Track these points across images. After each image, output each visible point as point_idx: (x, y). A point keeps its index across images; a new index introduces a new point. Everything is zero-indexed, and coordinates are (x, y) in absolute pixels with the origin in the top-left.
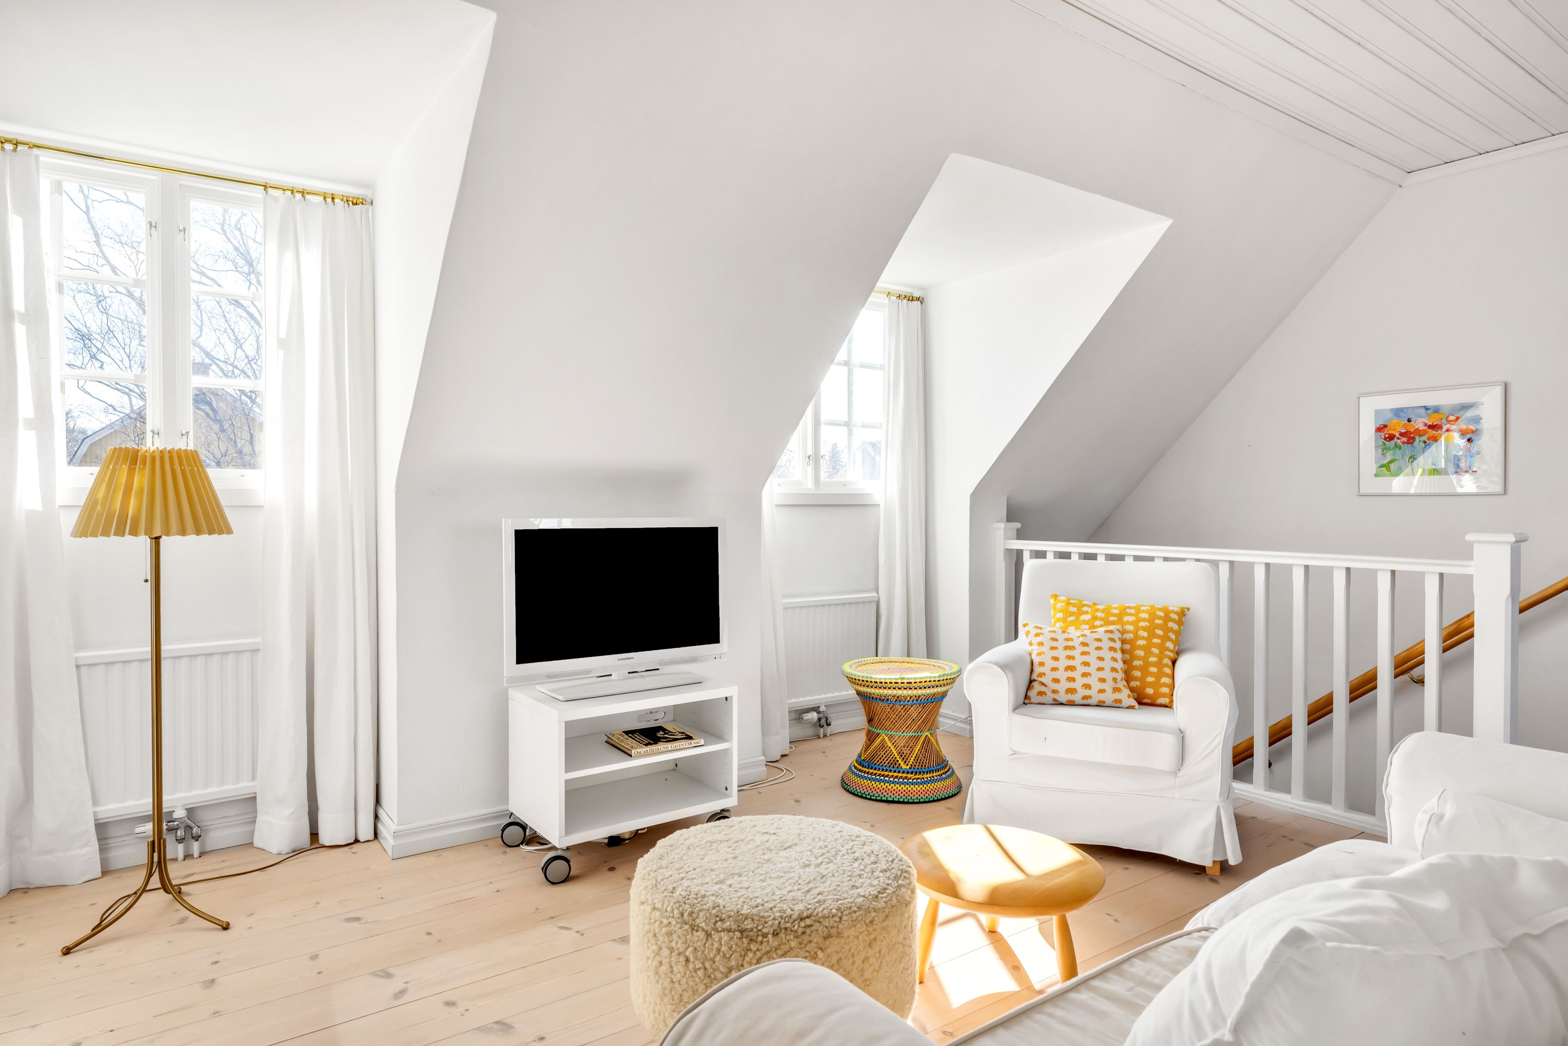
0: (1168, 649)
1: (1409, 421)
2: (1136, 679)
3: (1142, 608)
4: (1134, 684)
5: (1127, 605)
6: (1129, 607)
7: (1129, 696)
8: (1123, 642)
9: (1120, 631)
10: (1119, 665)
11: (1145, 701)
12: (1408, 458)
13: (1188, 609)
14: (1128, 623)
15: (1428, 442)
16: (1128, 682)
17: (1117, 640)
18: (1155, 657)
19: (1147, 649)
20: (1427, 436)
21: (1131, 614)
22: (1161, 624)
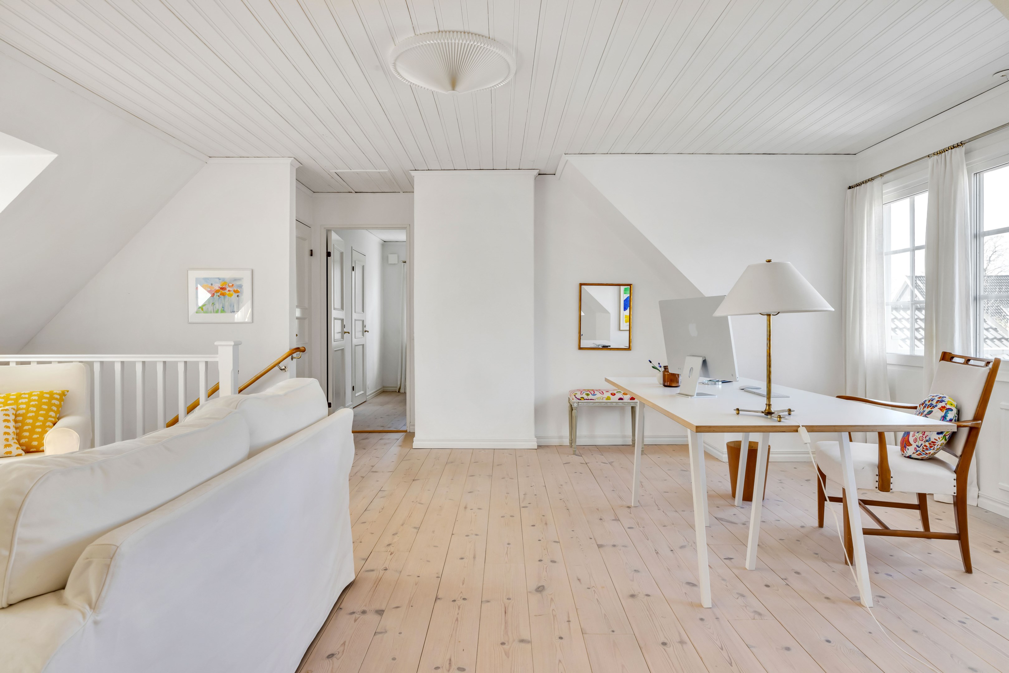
0: (51, 416)
1: (212, 285)
2: (25, 437)
3: (34, 394)
4: (23, 441)
5: (23, 392)
6: (24, 394)
7: (17, 448)
8: (16, 416)
9: (14, 409)
10: (12, 430)
11: (32, 450)
12: (211, 304)
13: (68, 391)
14: (22, 403)
15: (220, 296)
16: (18, 440)
17: (11, 415)
18: (40, 422)
19: (35, 419)
20: (220, 293)
21: (25, 398)
22: (46, 402)
